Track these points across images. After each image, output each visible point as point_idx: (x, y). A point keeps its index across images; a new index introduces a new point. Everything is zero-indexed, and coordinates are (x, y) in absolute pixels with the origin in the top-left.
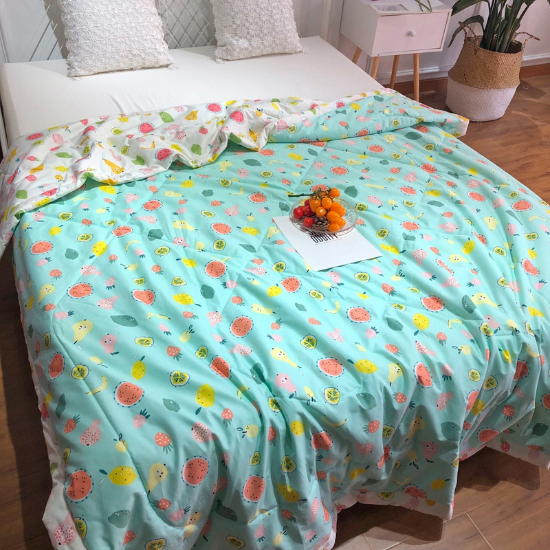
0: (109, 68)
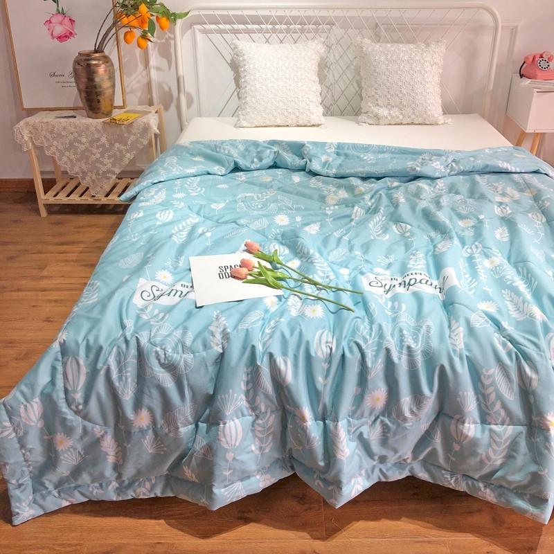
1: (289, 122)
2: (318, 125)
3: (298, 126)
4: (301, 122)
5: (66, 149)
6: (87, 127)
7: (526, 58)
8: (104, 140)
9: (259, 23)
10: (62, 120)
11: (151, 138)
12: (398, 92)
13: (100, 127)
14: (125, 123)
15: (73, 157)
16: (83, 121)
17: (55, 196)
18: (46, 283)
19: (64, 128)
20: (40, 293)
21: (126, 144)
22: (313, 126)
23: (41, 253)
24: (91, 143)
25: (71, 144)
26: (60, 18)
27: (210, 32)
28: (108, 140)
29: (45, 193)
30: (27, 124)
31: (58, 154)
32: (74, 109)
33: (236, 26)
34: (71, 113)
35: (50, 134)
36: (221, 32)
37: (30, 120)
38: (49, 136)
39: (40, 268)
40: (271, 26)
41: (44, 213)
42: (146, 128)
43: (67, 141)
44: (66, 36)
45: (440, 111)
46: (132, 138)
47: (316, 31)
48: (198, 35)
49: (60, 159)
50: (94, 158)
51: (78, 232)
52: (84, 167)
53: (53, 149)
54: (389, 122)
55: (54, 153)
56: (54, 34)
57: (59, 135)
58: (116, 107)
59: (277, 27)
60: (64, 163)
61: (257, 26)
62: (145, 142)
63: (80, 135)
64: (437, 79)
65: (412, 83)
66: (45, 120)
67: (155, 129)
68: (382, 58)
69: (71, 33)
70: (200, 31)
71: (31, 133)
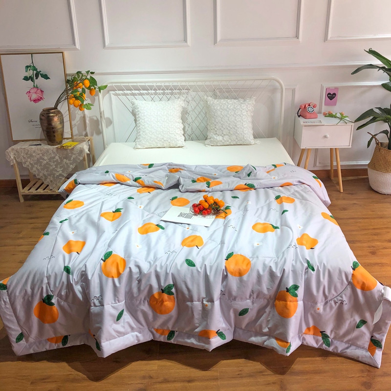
0: (153, 146)
1: (165, 145)
2: (182, 147)
3: (170, 147)
4: (172, 145)
5: (35, 164)
6: (48, 151)
7: (301, 106)
8: (57, 157)
9: (147, 90)
10: (33, 147)
11: (85, 156)
12: (228, 127)
13: (55, 150)
14: (69, 148)
15: (39, 168)
16: (46, 147)
17: (29, 190)
18: (21, 241)
19: (34, 152)
20: (17, 247)
21: (70, 160)
22: (179, 147)
23: (19, 224)
24: (50, 159)
25: (38, 160)
26: (35, 90)
27: (119, 95)
28: (59, 158)
29: (23, 188)
30: (13, 149)
31: (30, 166)
32: (41, 140)
33: (134, 92)
34: (39, 142)
35: (26, 155)
36: (126, 95)
37: (15, 147)
38: (25, 156)
39: (18, 233)
40: (154, 91)
41: (22, 200)
42: (82, 151)
43: (36, 159)
44: (39, 100)
45: (252, 137)
46: (74, 156)
47: (180, 94)
48: (113, 96)
49: (32, 169)
50: (51, 168)
51: (41, 211)
52: (46, 173)
53: (28, 163)
54: (223, 144)
55: (28, 166)
56: (32, 99)
57: (31, 156)
58: (65, 139)
59: (157, 91)
60: (34, 171)
61: (146, 92)
62: (81, 158)
63: (43, 155)
64: (250, 119)
65: (235, 122)
66: (23, 147)
67: (87, 151)
68: (218, 108)
69: (41, 98)
70: (113, 94)
71: (15, 154)
